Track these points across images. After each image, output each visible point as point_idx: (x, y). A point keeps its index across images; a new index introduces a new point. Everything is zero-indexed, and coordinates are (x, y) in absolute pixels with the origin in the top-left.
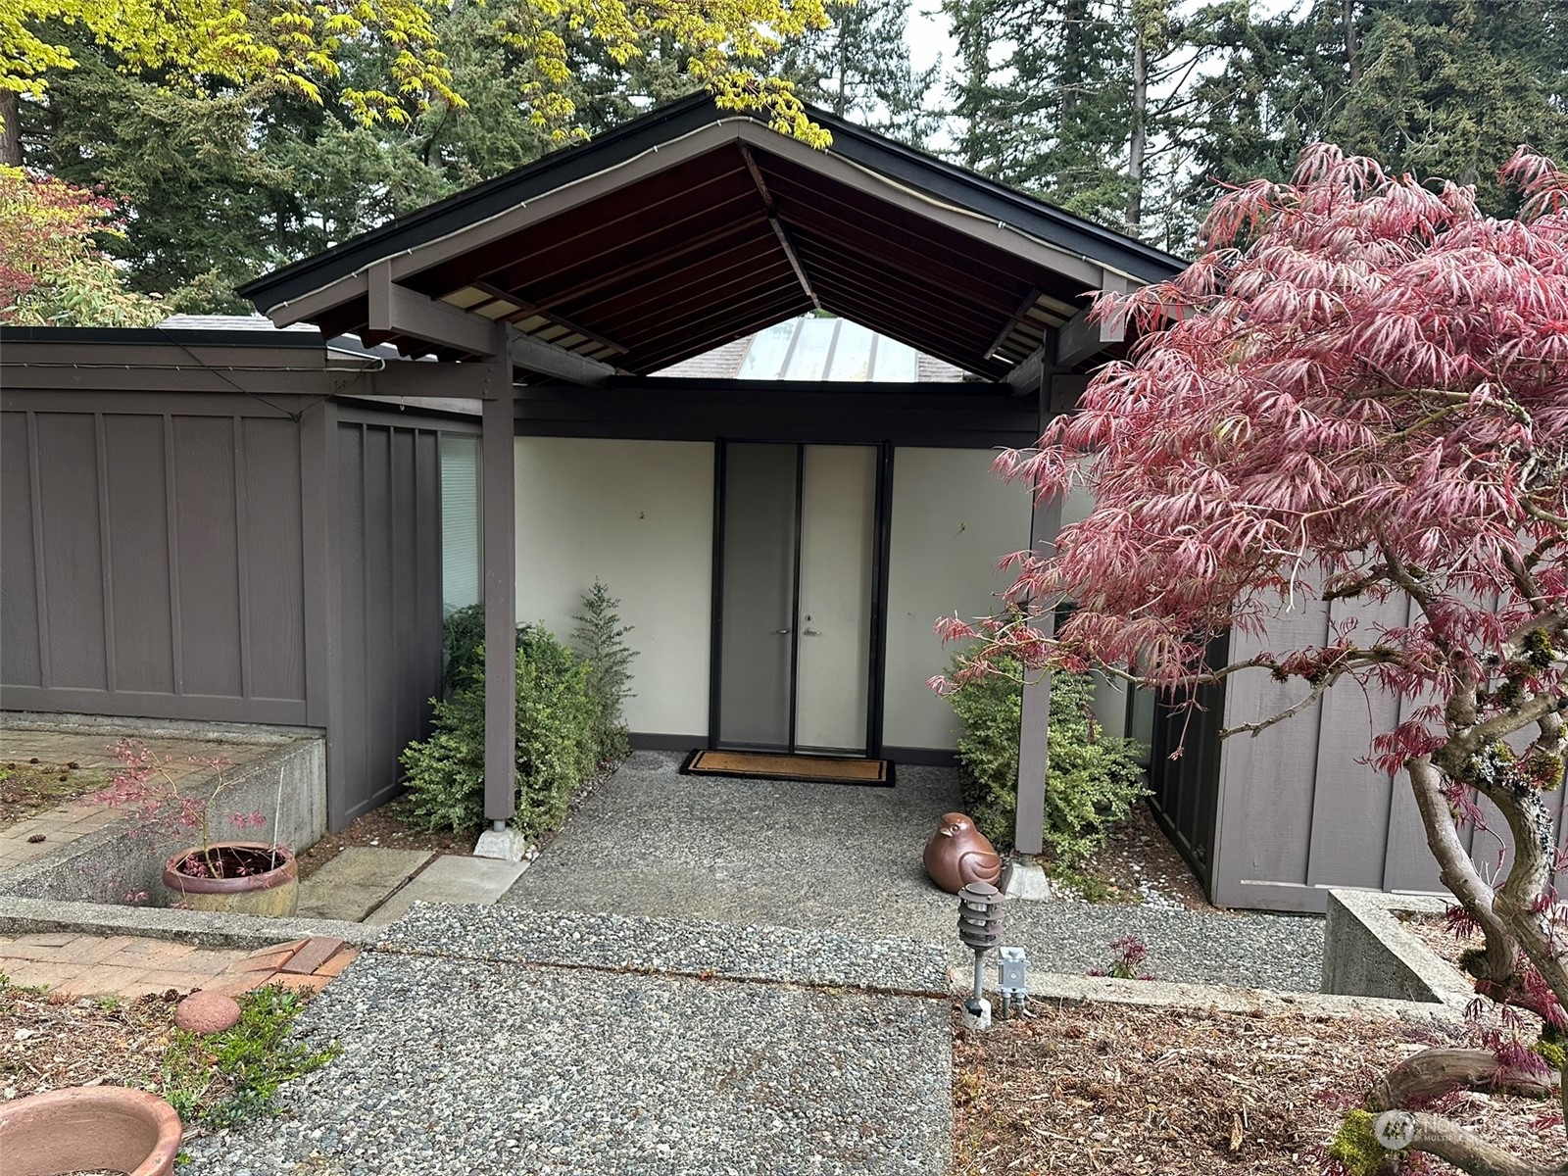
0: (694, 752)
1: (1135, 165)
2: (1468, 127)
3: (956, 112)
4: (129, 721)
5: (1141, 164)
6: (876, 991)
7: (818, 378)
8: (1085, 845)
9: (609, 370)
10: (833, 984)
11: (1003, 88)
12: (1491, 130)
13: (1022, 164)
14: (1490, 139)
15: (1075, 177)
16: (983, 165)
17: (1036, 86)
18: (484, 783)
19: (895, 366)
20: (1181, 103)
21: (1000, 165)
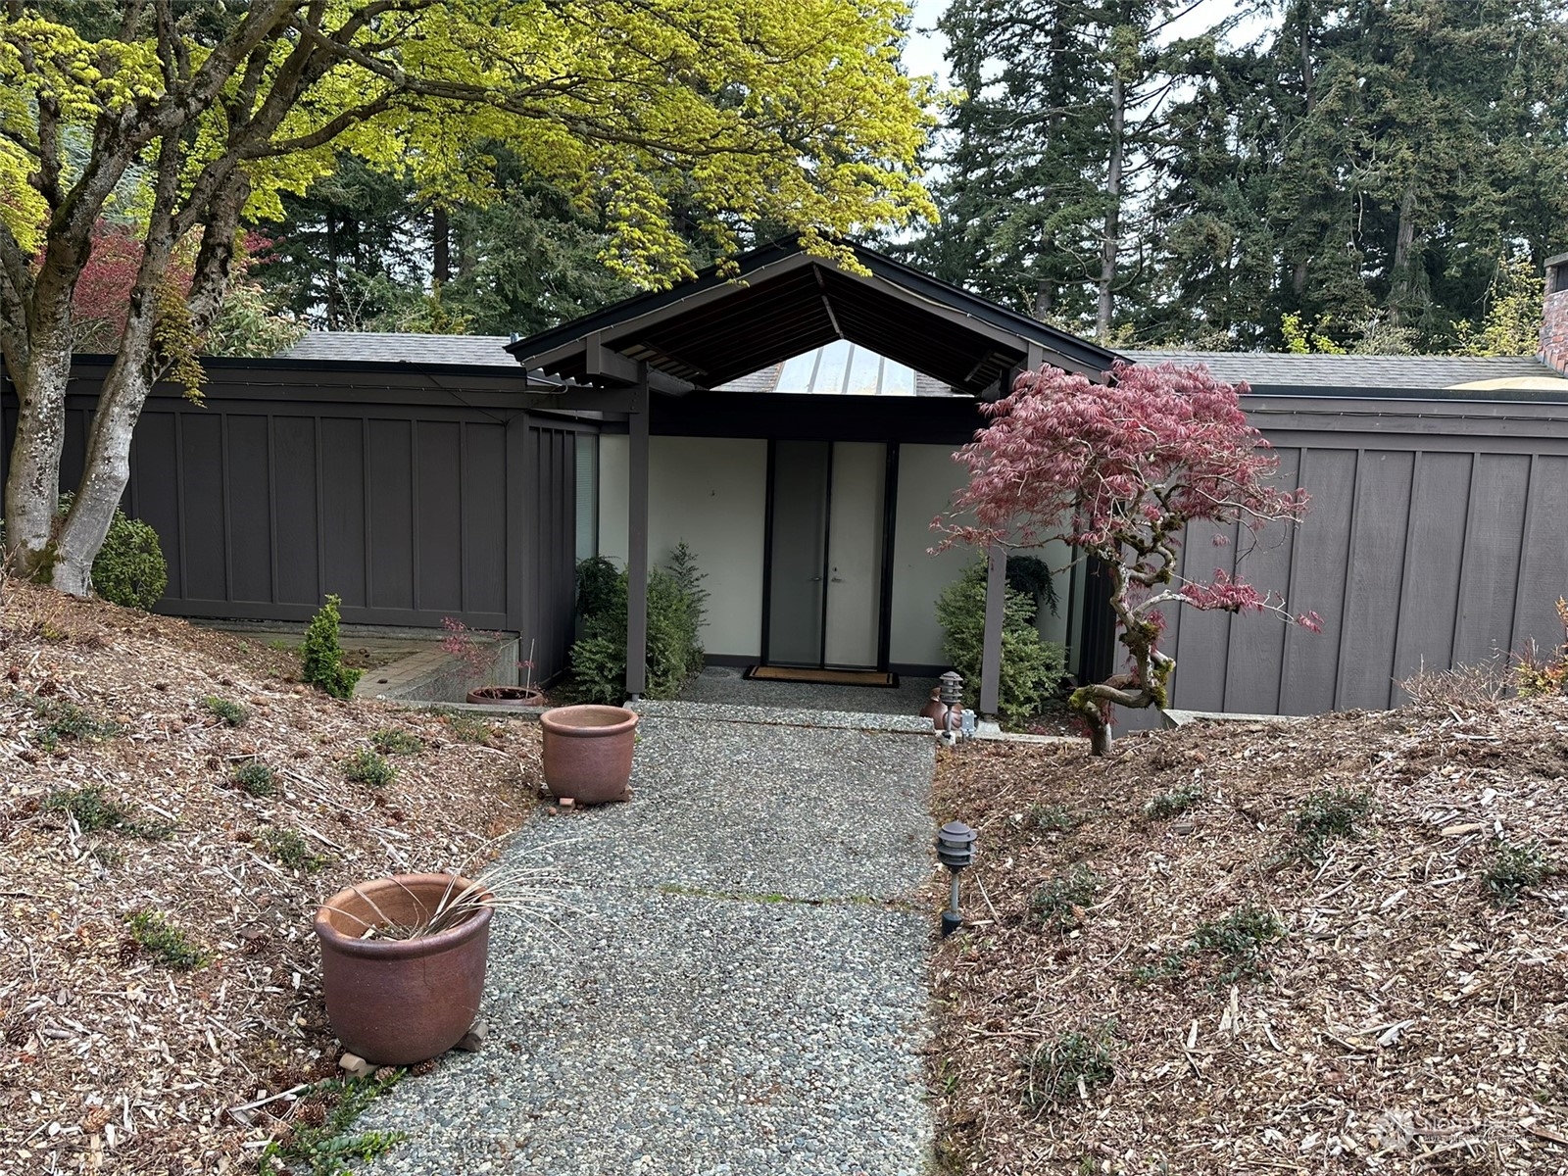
0: (752, 667)
1: (1114, 183)
2: (1406, 156)
3: (952, 126)
4: (380, 628)
5: (1118, 181)
6: (897, 732)
7: (839, 392)
8: (1027, 710)
9: (691, 386)
10: (873, 729)
11: (994, 102)
12: (1427, 159)
13: (1012, 175)
14: (1425, 166)
15: (1058, 193)
16: (975, 175)
17: (1025, 104)
18: (625, 670)
19: (899, 380)
20: (1156, 125)
21: (990, 177)
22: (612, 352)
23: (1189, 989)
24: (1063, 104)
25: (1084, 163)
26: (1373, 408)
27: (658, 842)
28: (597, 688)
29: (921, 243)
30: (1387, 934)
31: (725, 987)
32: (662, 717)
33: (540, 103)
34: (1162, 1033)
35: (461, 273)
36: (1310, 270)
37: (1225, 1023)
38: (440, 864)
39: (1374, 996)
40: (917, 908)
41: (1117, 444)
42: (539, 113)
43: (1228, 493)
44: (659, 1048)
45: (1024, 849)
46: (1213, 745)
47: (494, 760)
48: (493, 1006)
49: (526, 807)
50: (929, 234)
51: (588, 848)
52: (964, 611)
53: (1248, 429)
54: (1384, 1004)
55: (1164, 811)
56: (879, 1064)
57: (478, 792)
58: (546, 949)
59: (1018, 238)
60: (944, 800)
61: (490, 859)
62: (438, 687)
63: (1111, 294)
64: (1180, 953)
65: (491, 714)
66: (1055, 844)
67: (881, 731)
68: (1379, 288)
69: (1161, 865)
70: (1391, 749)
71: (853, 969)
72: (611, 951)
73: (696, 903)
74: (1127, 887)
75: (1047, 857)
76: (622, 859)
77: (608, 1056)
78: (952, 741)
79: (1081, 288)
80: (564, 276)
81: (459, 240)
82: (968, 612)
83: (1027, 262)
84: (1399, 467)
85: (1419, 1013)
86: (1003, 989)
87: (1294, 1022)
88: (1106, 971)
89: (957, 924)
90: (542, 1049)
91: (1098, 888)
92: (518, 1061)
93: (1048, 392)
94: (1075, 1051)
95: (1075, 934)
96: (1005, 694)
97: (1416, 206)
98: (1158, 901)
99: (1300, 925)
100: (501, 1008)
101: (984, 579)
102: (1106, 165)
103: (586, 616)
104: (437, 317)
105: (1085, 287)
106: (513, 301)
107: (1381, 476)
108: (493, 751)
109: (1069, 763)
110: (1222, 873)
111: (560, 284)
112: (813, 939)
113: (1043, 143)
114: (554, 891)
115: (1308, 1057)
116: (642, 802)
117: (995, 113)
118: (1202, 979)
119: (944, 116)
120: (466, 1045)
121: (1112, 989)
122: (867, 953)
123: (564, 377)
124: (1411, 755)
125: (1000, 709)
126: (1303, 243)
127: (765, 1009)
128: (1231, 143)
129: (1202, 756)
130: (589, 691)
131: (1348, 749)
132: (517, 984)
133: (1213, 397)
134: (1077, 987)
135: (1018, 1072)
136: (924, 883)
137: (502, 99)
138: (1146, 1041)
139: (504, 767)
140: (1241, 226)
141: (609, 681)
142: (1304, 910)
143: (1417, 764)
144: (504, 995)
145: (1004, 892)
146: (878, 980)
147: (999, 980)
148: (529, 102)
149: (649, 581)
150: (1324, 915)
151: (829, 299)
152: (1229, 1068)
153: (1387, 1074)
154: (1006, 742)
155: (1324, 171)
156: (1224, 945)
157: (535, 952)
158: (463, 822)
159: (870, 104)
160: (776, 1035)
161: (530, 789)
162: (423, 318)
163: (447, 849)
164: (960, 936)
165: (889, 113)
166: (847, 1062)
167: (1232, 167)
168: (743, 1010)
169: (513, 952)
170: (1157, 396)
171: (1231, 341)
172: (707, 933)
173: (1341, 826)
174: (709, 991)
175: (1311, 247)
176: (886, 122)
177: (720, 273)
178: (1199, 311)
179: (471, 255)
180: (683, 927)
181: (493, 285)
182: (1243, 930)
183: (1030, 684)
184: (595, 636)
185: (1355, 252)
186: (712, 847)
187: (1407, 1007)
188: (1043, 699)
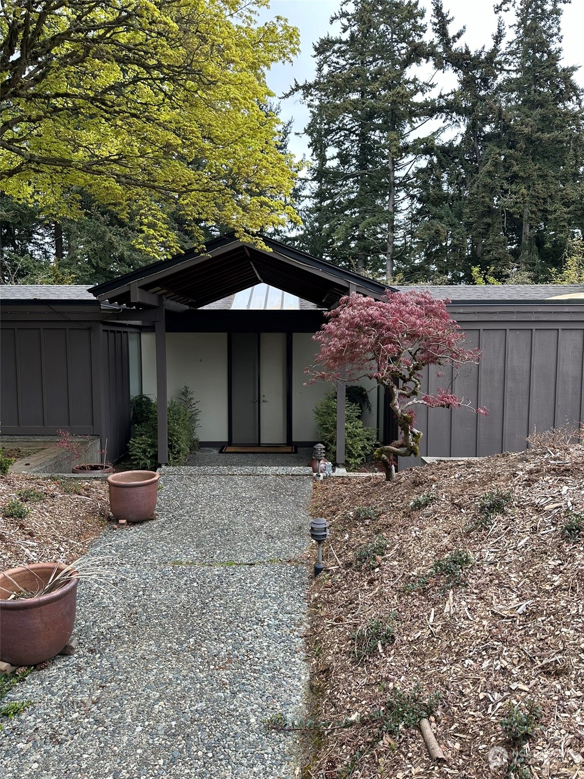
0: (224, 447)
1: (391, 206)
2: (524, 192)
3: (313, 180)
4: (27, 437)
5: (393, 205)
6: (294, 475)
7: (262, 308)
8: (359, 461)
9: (187, 307)
10: (282, 474)
11: (333, 168)
12: (533, 193)
13: (343, 203)
14: (533, 197)
15: (365, 212)
16: (325, 204)
17: (348, 169)
18: (157, 452)
19: (292, 302)
20: (409, 179)
21: (333, 204)
22: (144, 291)
23: (431, 593)
24: (366, 169)
25: (377, 197)
26: (512, 309)
27: (171, 540)
28: (143, 462)
29: (301, 236)
30: (520, 559)
31: (204, 611)
32: (175, 474)
33: (101, 168)
34: (418, 617)
35: (69, 254)
36: (484, 246)
37: (447, 609)
38: (54, 557)
39: (515, 590)
40: (303, 563)
41: (388, 329)
42: (100, 173)
43: (443, 351)
44: (169, 645)
45: (354, 529)
46: (441, 472)
47: (84, 502)
48: (81, 630)
49: (101, 526)
50: (305, 232)
51: (134, 545)
52: (326, 414)
53: (451, 321)
54: (519, 593)
55: (419, 506)
56: (282, 644)
57: (75, 519)
58: (110, 598)
59: (347, 234)
60: (316, 507)
61: (82, 554)
62: (57, 465)
63: (392, 259)
64: (426, 576)
65: (84, 479)
66: (368, 526)
67: (286, 475)
68: (515, 254)
69: (417, 533)
70: (522, 470)
71: (270, 596)
72: (145, 597)
73: (190, 570)
74: (401, 545)
75: (364, 532)
76: (151, 549)
77: (142, 652)
78: (321, 478)
79: (378, 257)
80: (123, 254)
81: (68, 238)
82: (329, 414)
83: (353, 245)
84: (525, 337)
85: (535, 596)
86: (343, 601)
87: (479, 606)
88: (392, 587)
89: (321, 570)
90: (107, 651)
91: (388, 546)
92: (94, 658)
93: (355, 305)
94: (376, 629)
95: (377, 570)
96: (348, 453)
97: (530, 215)
98: (416, 550)
99: (481, 558)
100: (85, 631)
101: (336, 398)
102: (387, 198)
103: (136, 425)
104: (57, 276)
105: (380, 256)
106: (96, 268)
107: (517, 341)
108: (84, 497)
109: (376, 485)
110: (446, 535)
111: (121, 259)
112: (250, 583)
113: (357, 187)
114: (115, 568)
115: (485, 622)
116: (163, 519)
117: (334, 173)
118: (437, 588)
119: (309, 175)
120: (66, 652)
121: (395, 596)
122: (277, 588)
123: (120, 304)
124: (530, 472)
125: (346, 461)
126: (480, 233)
127: (225, 620)
128: (445, 187)
129: (436, 478)
130: (138, 463)
131: (502, 471)
132: (95, 618)
133: (434, 306)
134: (378, 596)
135: (350, 642)
136: (306, 550)
137: (81, 166)
138: (411, 620)
139: (90, 506)
140: (451, 225)
141: (149, 458)
142: (483, 550)
143: (533, 477)
144: (88, 624)
145: (344, 552)
146: (282, 601)
147: (341, 596)
148: (94, 167)
149: (168, 406)
150: (492, 552)
151: (254, 263)
152: (449, 631)
153: (521, 627)
154: (347, 477)
155: (487, 199)
156: (447, 571)
157: (105, 600)
158: (67, 535)
159: (265, 168)
160: (230, 634)
161: (103, 516)
162: (50, 277)
163: (58, 549)
164: (323, 575)
165: (276, 172)
166: (266, 644)
167: (446, 198)
168: (213, 622)
169: (93, 601)
170: (407, 306)
171: (449, 280)
172: (195, 584)
173: (499, 508)
174: (196, 614)
175: (484, 235)
176: (274, 177)
177: (196, 251)
178: (434, 266)
179: (74, 244)
180: (182, 582)
181: (87, 260)
182: (455, 562)
183: (360, 448)
184: (141, 435)
185: (504, 237)
186: (199, 540)
187: (530, 594)
188: (366, 455)
